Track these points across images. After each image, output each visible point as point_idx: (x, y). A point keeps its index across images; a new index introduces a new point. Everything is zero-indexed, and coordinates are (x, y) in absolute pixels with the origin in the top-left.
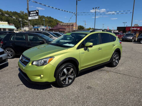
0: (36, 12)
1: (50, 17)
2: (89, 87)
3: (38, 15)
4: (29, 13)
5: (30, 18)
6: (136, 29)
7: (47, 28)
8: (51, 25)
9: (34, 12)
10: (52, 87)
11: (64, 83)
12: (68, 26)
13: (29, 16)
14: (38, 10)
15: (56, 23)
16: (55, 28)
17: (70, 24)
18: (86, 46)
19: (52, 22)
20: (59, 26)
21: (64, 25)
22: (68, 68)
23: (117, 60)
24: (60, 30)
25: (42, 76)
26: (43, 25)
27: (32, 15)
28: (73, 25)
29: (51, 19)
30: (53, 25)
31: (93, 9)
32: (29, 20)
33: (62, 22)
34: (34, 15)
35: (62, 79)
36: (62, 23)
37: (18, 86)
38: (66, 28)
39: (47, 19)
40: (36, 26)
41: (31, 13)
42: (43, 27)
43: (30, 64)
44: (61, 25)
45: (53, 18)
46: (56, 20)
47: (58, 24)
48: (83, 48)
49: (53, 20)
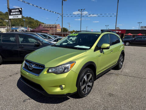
0: (19, 10)
1: (30, 17)
2: (110, 95)
3: (21, 14)
4: (10, 11)
5: (11, 17)
6: (118, 32)
7: (28, 30)
8: (32, 27)
9: (16, 10)
10: (69, 99)
11: (84, 93)
12: (51, 27)
13: (10, 15)
14: (21, 9)
15: (37, 24)
16: (37, 30)
17: (53, 25)
18: (102, 47)
19: (33, 23)
20: (41, 28)
21: (46, 26)
22: (88, 74)
23: (122, 62)
24: (43, 31)
25: (63, 86)
26: (22, 26)
27: (14, 13)
28: (56, 27)
29: (31, 20)
30: (33, 26)
31: (79, 10)
32: (10, 19)
33: (43, 23)
34: (17, 13)
35: (83, 87)
36: (45, 25)
37: (24, 101)
38: (49, 30)
39: (27, 20)
40: (14, 27)
41: (13, 11)
42: (23, 29)
43: (45, 72)
44: (43, 26)
45: (33, 19)
46: (37, 21)
47: (40, 25)
48: (99, 51)
49: (34, 21)
